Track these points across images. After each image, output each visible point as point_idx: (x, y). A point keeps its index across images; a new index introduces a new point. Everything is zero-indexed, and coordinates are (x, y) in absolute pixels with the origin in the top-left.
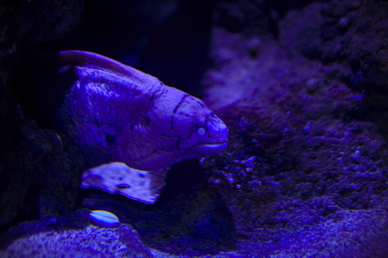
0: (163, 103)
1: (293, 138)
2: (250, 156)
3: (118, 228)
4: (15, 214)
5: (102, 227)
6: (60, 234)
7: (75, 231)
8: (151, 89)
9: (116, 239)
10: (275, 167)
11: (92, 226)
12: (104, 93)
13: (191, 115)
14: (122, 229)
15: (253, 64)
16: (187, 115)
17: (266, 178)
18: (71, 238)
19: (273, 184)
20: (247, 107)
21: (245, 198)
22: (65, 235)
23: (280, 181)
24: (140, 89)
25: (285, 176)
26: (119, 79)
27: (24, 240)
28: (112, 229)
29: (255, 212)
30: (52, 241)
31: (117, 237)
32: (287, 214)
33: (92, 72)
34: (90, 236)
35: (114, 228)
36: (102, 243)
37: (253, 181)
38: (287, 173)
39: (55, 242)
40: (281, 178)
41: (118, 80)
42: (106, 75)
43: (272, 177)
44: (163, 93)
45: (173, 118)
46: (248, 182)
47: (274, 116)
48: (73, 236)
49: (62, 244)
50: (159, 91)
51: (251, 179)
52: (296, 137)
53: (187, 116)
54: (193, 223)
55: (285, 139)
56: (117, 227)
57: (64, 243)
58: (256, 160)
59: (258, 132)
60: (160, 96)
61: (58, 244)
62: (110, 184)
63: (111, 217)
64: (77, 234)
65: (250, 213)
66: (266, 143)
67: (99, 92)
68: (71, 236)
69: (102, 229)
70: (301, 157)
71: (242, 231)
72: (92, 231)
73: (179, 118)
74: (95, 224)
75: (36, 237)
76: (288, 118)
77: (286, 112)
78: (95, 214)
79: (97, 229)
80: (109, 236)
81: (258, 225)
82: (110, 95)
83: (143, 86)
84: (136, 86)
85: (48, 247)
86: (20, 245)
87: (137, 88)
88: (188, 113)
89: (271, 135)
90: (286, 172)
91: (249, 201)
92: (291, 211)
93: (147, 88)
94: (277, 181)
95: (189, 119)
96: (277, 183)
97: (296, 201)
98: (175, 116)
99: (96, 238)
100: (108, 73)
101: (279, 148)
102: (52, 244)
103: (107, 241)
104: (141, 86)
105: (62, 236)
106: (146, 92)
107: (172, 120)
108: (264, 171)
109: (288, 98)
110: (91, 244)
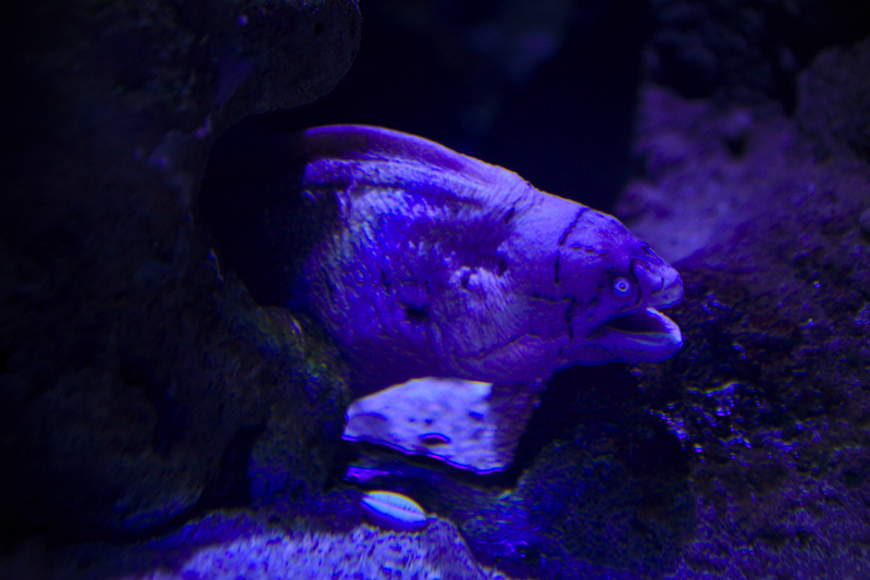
0: (535, 224)
1: (825, 342)
2: (727, 380)
3: (424, 533)
4: (199, 493)
5: (388, 529)
6: (296, 541)
7: (328, 535)
8: (508, 196)
9: (418, 557)
10: (783, 406)
11: (365, 526)
12: (403, 210)
13: (599, 247)
14: (432, 536)
15: (734, 168)
16: (590, 249)
17: (762, 431)
18: (320, 551)
19: (778, 446)
20: (719, 268)
21: (712, 475)
22: (307, 543)
23: (795, 440)
24: (482, 195)
25: (806, 428)
26: (435, 177)
27: (216, 551)
28: (409, 534)
29: (734, 509)
30: (279, 555)
31: (422, 552)
32: (808, 516)
33: (373, 167)
34: (360, 549)
35: (413, 532)
36: (388, 565)
37: (731, 438)
38: (812, 422)
39: (285, 559)
40: (798, 432)
41: (433, 180)
42: (405, 172)
43: (776, 430)
44: (532, 205)
45: (558, 258)
46: (721, 439)
47: (784, 290)
48: (324, 546)
49: (300, 563)
50: (525, 198)
51: (728, 433)
52: (833, 340)
53: (590, 251)
54: (591, 527)
55: (807, 343)
56: (421, 530)
57: (306, 561)
58: (739, 389)
59: (745, 326)
60: (527, 210)
61: (291, 563)
62: (405, 432)
63: (408, 507)
64: (332, 544)
65: (724, 511)
66: (762, 351)
67: (390, 210)
68: (320, 547)
69: (387, 534)
70: (845, 386)
71: (703, 550)
72: (366, 538)
73: (571, 254)
74: (372, 523)
75: (244, 546)
76: (815, 297)
77: (810, 281)
78: (373, 498)
79: (377, 533)
80: (404, 550)
81: (744, 538)
82: (417, 214)
83: (489, 189)
84: (475, 190)
85: (269, 569)
86: (209, 562)
87: (476, 196)
88: (590, 244)
89: (775, 333)
90: (809, 420)
91: (720, 482)
92: (820, 509)
93: (497, 193)
94: (788, 439)
95: (594, 258)
96: (786, 444)
97: (831, 488)
98: (562, 253)
99: (375, 552)
100: (410, 167)
101: (793, 364)
102: (279, 563)
103: (398, 562)
104: (484, 191)
105: (300, 546)
106: (497, 201)
107: (556, 260)
108: (756, 416)
109: (818, 250)
110: (364, 565)
